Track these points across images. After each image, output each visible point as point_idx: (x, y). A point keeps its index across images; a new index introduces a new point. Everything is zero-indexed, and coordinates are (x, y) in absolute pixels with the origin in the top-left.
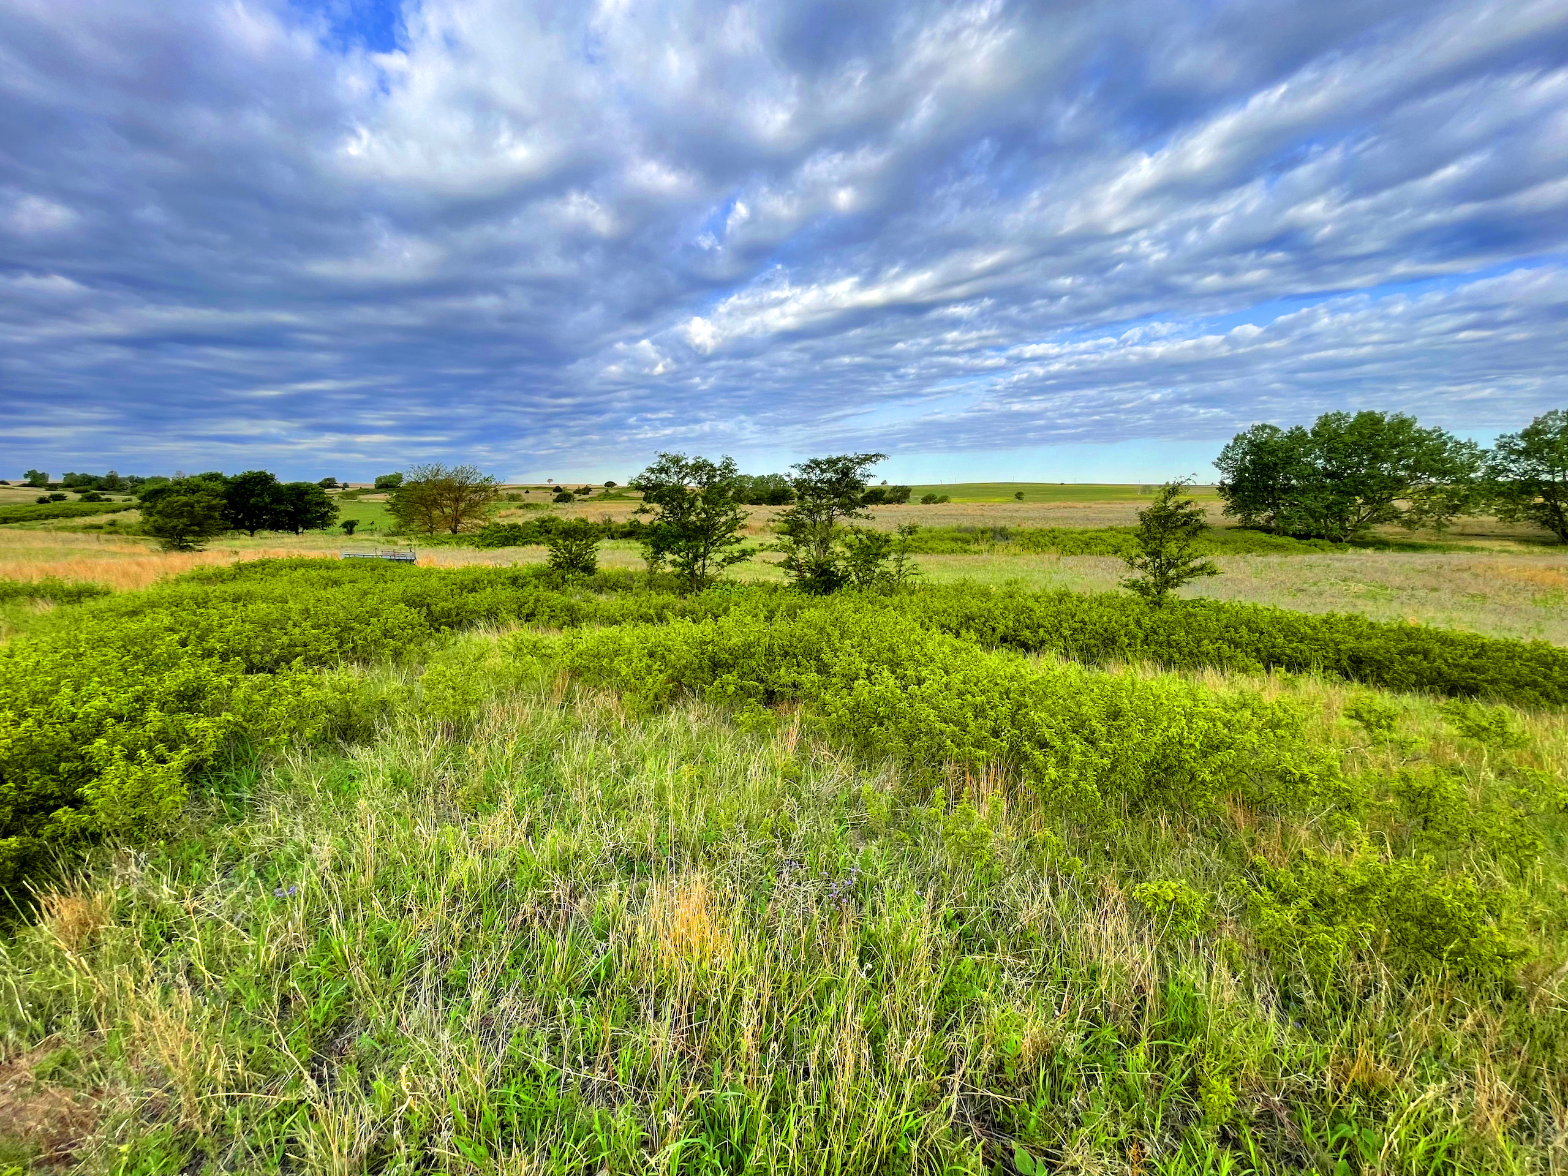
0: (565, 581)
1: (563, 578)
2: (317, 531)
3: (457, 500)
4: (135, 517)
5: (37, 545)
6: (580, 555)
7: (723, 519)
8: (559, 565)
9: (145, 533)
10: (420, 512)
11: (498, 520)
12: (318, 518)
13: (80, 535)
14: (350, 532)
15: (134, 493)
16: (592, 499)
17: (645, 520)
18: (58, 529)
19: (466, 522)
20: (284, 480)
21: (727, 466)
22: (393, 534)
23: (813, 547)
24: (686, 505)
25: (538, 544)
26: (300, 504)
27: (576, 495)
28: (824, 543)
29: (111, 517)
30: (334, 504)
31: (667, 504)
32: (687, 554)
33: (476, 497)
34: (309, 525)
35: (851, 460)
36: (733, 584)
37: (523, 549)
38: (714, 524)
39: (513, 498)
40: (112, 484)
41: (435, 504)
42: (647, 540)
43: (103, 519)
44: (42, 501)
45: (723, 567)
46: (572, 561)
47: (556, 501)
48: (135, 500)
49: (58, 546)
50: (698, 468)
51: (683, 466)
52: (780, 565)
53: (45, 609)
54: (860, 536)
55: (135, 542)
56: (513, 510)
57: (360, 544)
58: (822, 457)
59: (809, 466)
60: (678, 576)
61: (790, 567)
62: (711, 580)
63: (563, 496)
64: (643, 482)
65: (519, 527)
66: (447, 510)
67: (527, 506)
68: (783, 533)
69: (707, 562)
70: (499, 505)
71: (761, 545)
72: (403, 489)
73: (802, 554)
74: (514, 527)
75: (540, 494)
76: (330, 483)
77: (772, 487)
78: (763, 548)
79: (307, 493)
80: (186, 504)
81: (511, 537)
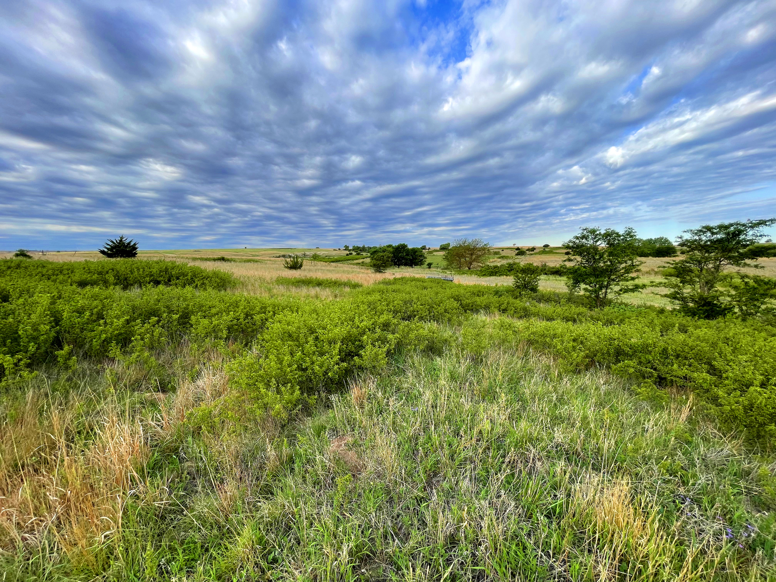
0: (521, 295)
1: (520, 293)
2: (419, 267)
3: (472, 255)
4: (368, 260)
5: (346, 269)
6: (530, 282)
7: (623, 265)
8: (518, 287)
9: (371, 266)
10: (456, 260)
11: (488, 264)
12: (420, 262)
13: (355, 266)
14: (430, 268)
15: (368, 252)
16: (536, 254)
17: (569, 265)
18: (351, 264)
19: (475, 264)
20: (410, 247)
21: (629, 234)
22: (445, 269)
23: (697, 286)
24: (597, 257)
25: (507, 275)
26: (414, 256)
27: (527, 252)
28: (710, 284)
29: (362, 260)
30: (425, 256)
31: (584, 256)
32: (595, 285)
33: (480, 253)
34: (416, 264)
35: (744, 225)
36: (626, 305)
37: (499, 278)
38: (616, 269)
39: (496, 253)
40: (363, 249)
41: (463, 256)
42: (570, 276)
43: (360, 261)
44: (347, 255)
45: (619, 294)
46: (525, 285)
47: (517, 255)
48: (369, 254)
49: (350, 269)
50: (607, 235)
51: (598, 234)
52: (666, 296)
53: (347, 290)
54: (746, 280)
55: (368, 269)
56: (496, 259)
57: (433, 272)
58: (714, 223)
59: (701, 231)
60: (587, 298)
61: (675, 298)
62: (610, 302)
63: (520, 252)
64: (571, 244)
65: (498, 267)
66: (467, 259)
67: (503, 257)
68: (671, 275)
69: (609, 291)
70: (490, 256)
71: (652, 282)
72: (451, 250)
73: (687, 290)
74: (496, 267)
75: (509, 251)
76: (424, 248)
77: (658, 245)
78: (653, 284)
79: (416, 252)
80: (382, 256)
81: (494, 272)
